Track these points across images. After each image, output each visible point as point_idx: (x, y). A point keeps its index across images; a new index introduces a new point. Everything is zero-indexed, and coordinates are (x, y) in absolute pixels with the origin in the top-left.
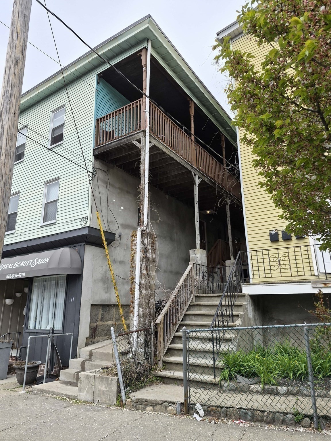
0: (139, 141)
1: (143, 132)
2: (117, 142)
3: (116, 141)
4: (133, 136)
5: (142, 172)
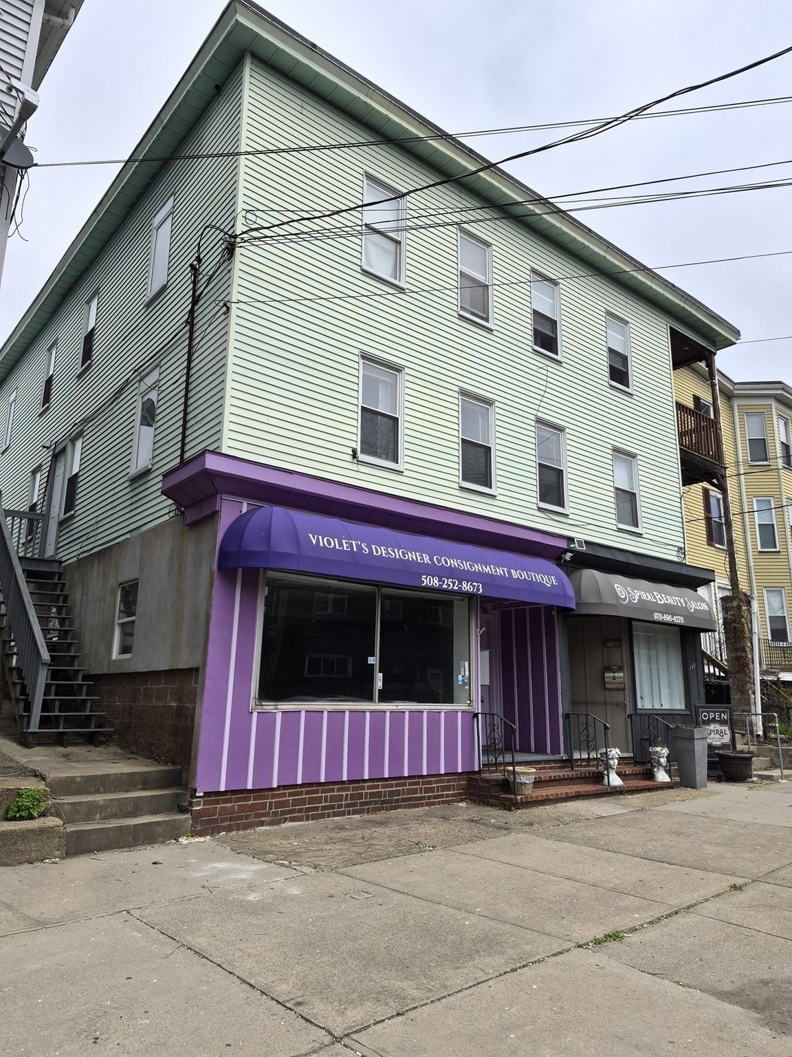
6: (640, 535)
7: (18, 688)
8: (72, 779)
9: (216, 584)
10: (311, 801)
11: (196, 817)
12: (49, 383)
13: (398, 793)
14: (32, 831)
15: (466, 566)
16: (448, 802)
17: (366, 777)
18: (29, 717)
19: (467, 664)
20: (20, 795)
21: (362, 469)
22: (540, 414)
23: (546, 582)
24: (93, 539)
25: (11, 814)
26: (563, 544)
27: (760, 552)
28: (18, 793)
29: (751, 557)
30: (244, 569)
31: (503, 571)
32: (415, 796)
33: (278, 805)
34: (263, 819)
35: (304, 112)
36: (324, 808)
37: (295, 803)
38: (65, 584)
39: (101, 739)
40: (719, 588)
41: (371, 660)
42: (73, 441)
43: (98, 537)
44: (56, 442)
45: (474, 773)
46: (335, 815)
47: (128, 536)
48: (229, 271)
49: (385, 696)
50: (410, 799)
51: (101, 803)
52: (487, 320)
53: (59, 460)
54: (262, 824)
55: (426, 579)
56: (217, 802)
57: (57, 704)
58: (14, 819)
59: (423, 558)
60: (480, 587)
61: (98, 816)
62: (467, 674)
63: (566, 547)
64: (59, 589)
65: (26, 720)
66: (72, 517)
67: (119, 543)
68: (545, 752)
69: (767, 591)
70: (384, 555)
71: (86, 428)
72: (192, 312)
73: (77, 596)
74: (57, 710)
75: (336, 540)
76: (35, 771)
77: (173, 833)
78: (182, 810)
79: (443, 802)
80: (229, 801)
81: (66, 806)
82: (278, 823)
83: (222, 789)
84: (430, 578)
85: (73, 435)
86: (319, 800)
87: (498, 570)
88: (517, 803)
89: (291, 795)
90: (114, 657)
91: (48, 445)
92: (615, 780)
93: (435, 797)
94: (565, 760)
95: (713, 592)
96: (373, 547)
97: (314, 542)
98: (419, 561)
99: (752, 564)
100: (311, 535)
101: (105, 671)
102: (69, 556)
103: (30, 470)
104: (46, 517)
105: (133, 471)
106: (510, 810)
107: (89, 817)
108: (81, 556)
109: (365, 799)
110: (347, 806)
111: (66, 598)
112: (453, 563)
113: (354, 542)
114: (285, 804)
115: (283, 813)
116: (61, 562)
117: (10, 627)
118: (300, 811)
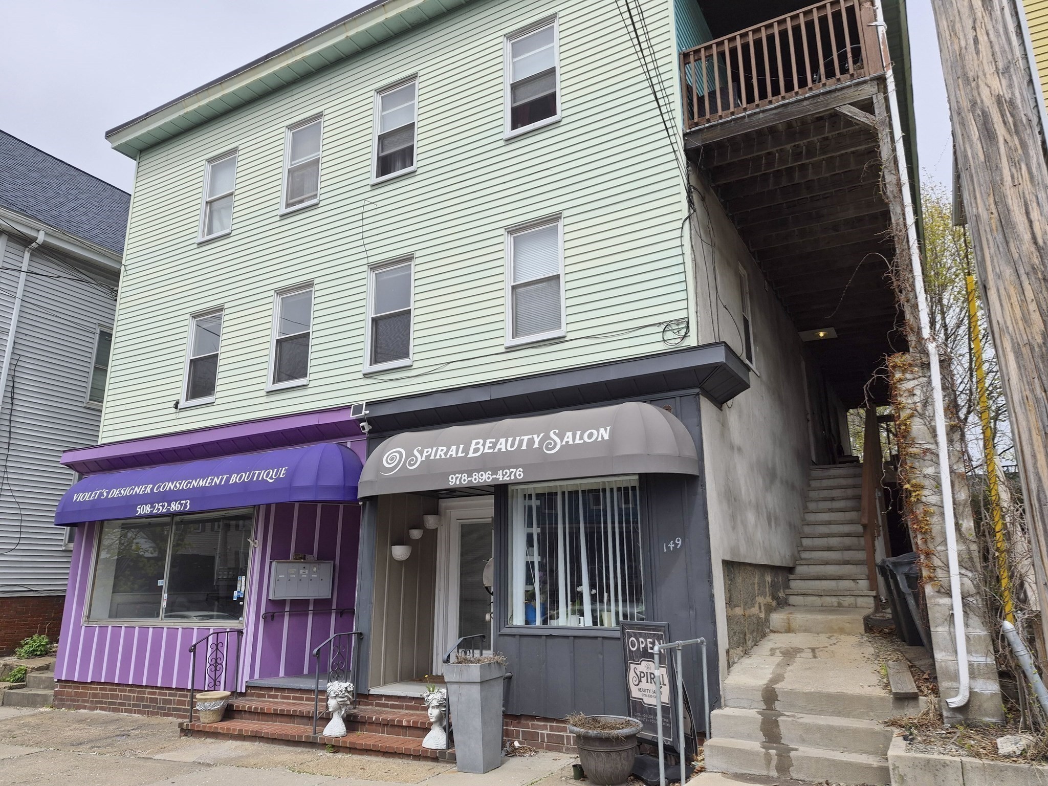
0: (867, 106)
1: (875, 82)
2: (774, 112)
3: (771, 109)
4: (838, 94)
5: (891, 189)
6: (560, 340)
10: (112, 697)
11: (56, 695)
13: (169, 702)
17: (157, 685)
19: (244, 579)
21: (181, 415)
22: (371, 260)
23: (268, 478)
32: (183, 707)
33: (94, 696)
34: (86, 704)
36: (120, 704)
37: (103, 696)
41: (160, 583)
50: (179, 710)
52: (315, 196)
54: (85, 708)
55: (140, 508)
56: (63, 688)
60: (188, 504)
62: (243, 589)
82: (94, 709)
83: (64, 678)
84: (144, 507)
86: (116, 697)
89: (99, 690)
98: (141, 493)
109: (146, 702)
110: (134, 705)
114: (97, 696)
115: (97, 702)
118: (106, 703)
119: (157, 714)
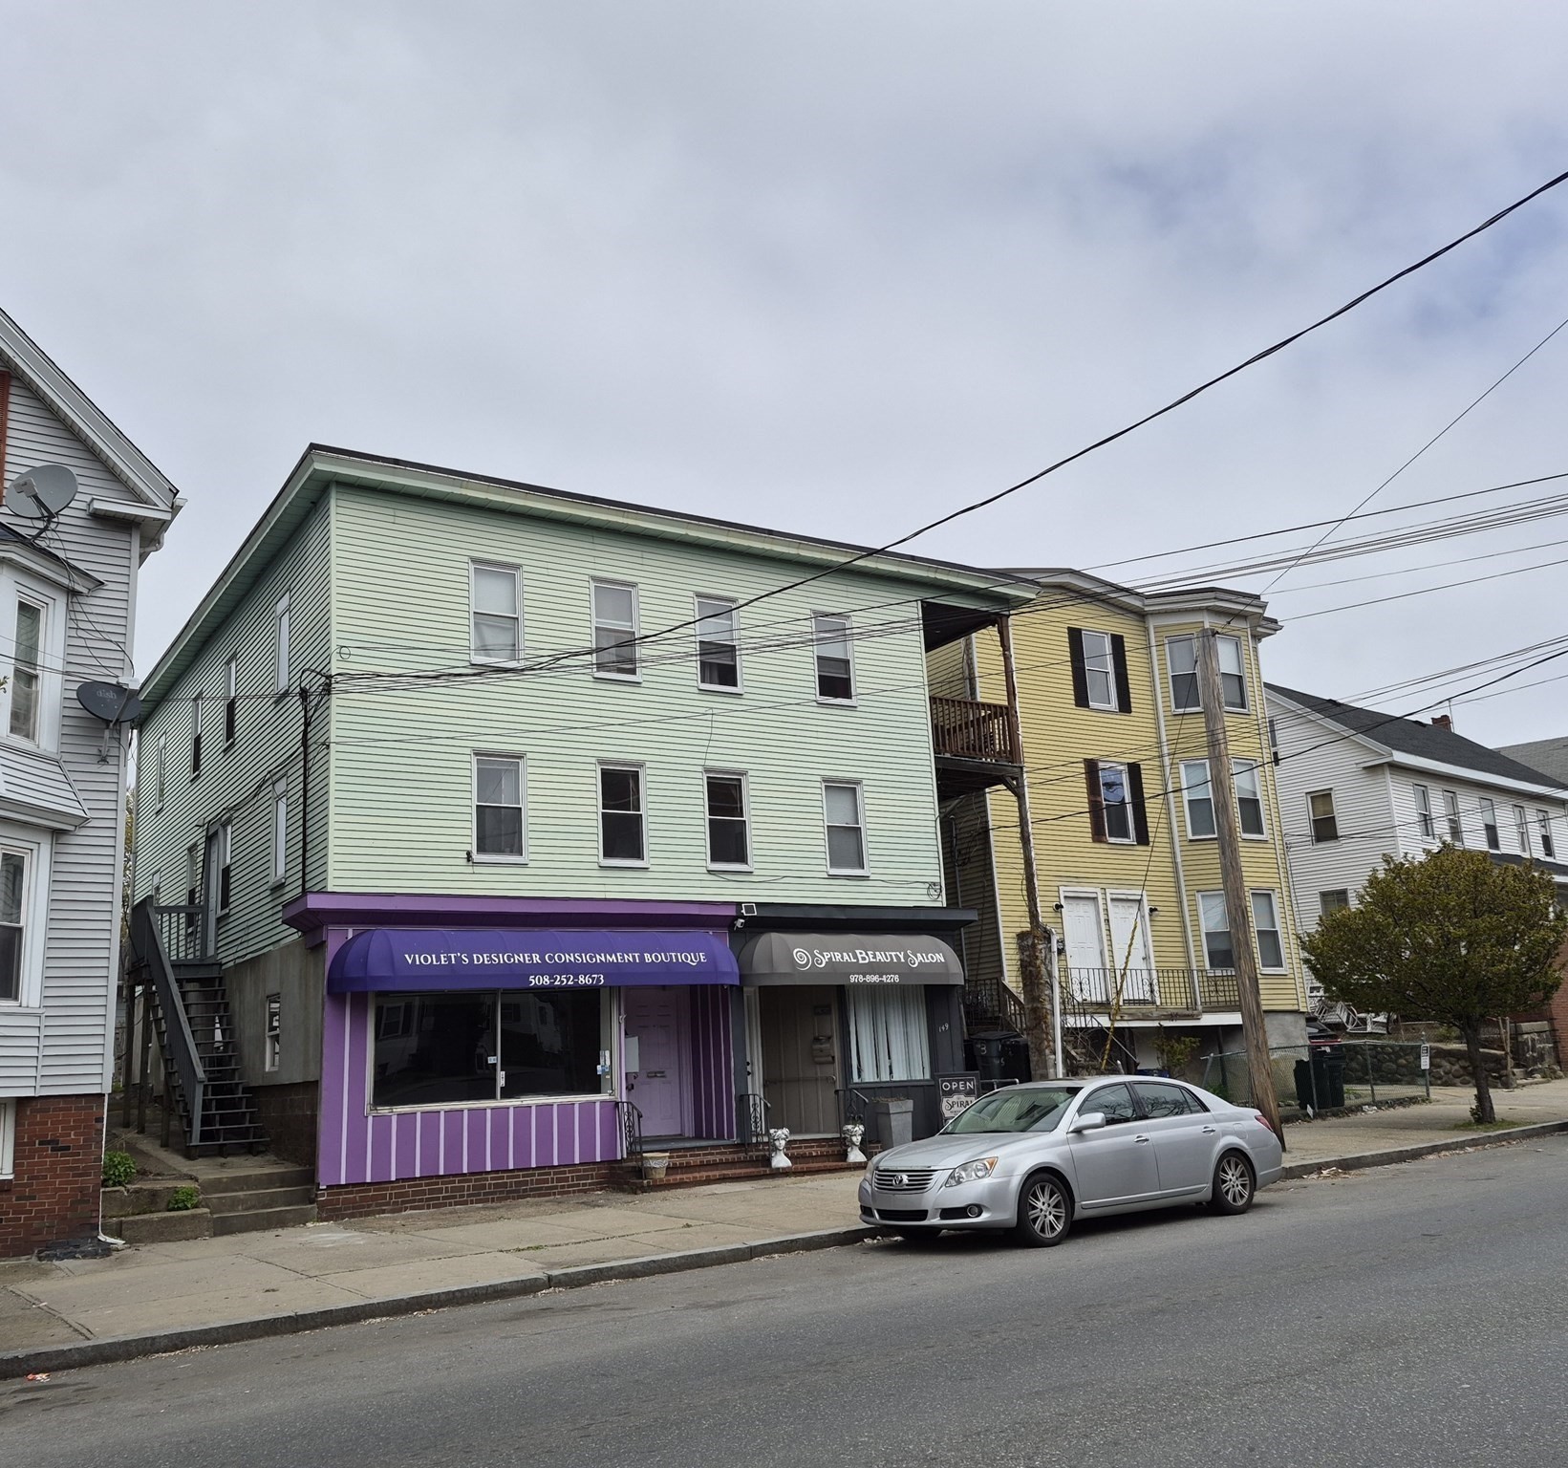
6: (865, 878)
7: (181, 1105)
8: (219, 1180)
9: (326, 1007)
10: (431, 1192)
11: (322, 1206)
12: (197, 741)
13: (525, 1183)
14: (186, 1217)
15: (586, 958)
16: (585, 1191)
17: (489, 1169)
18: (191, 1132)
19: (607, 1053)
20: (177, 1192)
21: (477, 869)
22: (708, 763)
23: (692, 961)
24: (245, 945)
25: (171, 1206)
26: (732, 912)
27: (1191, 841)
28: (176, 1191)
29: (1178, 849)
30: (353, 994)
31: (634, 957)
32: (546, 1185)
33: (398, 1196)
34: (384, 1208)
35: (398, 520)
36: (444, 1198)
37: (415, 1193)
38: (225, 990)
39: (262, 1149)
40: (1112, 900)
41: (491, 1060)
42: (224, 826)
43: (251, 943)
44: (210, 821)
45: (616, 1161)
46: (456, 1204)
47: (271, 948)
48: (328, 708)
49: (507, 1093)
50: (539, 1188)
51: (242, 1197)
52: (633, 672)
53: (213, 843)
54: (384, 1212)
55: (534, 979)
56: (340, 1194)
57: (217, 1118)
58: (173, 1210)
59: (532, 958)
60: (601, 978)
61: (240, 1208)
62: (608, 1063)
63: (734, 914)
64: (219, 997)
65: (188, 1135)
66: (227, 916)
67: (264, 954)
68: (712, 1139)
69: (1203, 896)
70: (486, 962)
71: (235, 815)
72: (305, 733)
73: (235, 1005)
74: (218, 1124)
75: (434, 956)
76: (191, 1176)
77: (302, 1220)
78: (312, 1202)
79: (579, 1191)
80: (351, 1192)
81: (214, 1200)
82: (400, 1211)
83: (343, 1182)
84: (539, 979)
85: (223, 819)
86: (440, 1191)
87: (626, 956)
88: (643, 1186)
89: (410, 1186)
90: (267, 1070)
91: (201, 824)
92: (781, 1161)
93: (569, 1186)
94: (738, 1144)
95: (1101, 907)
96: (475, 956)
97: (410, 962)
98: (527, 962)
99: (1179, 860)
100: (407, 956)
101: (260, 1083)
102: (228, 957)
103: (186, 846)
104: (205, 909)
105: (272, 880)
106: (636, 1194)
107: (232, 1208)
108: (238, 961)
109: (488, 1188)
110: (469, 1196)
111: (227, 1005)
112: (569, 958)
113: (452, 955)
114: (406, 1194)
115: (403, 1202)
116: (221, 965)
117: (170, 1045)
118: (421, 1200)
119: (506, 1199)
